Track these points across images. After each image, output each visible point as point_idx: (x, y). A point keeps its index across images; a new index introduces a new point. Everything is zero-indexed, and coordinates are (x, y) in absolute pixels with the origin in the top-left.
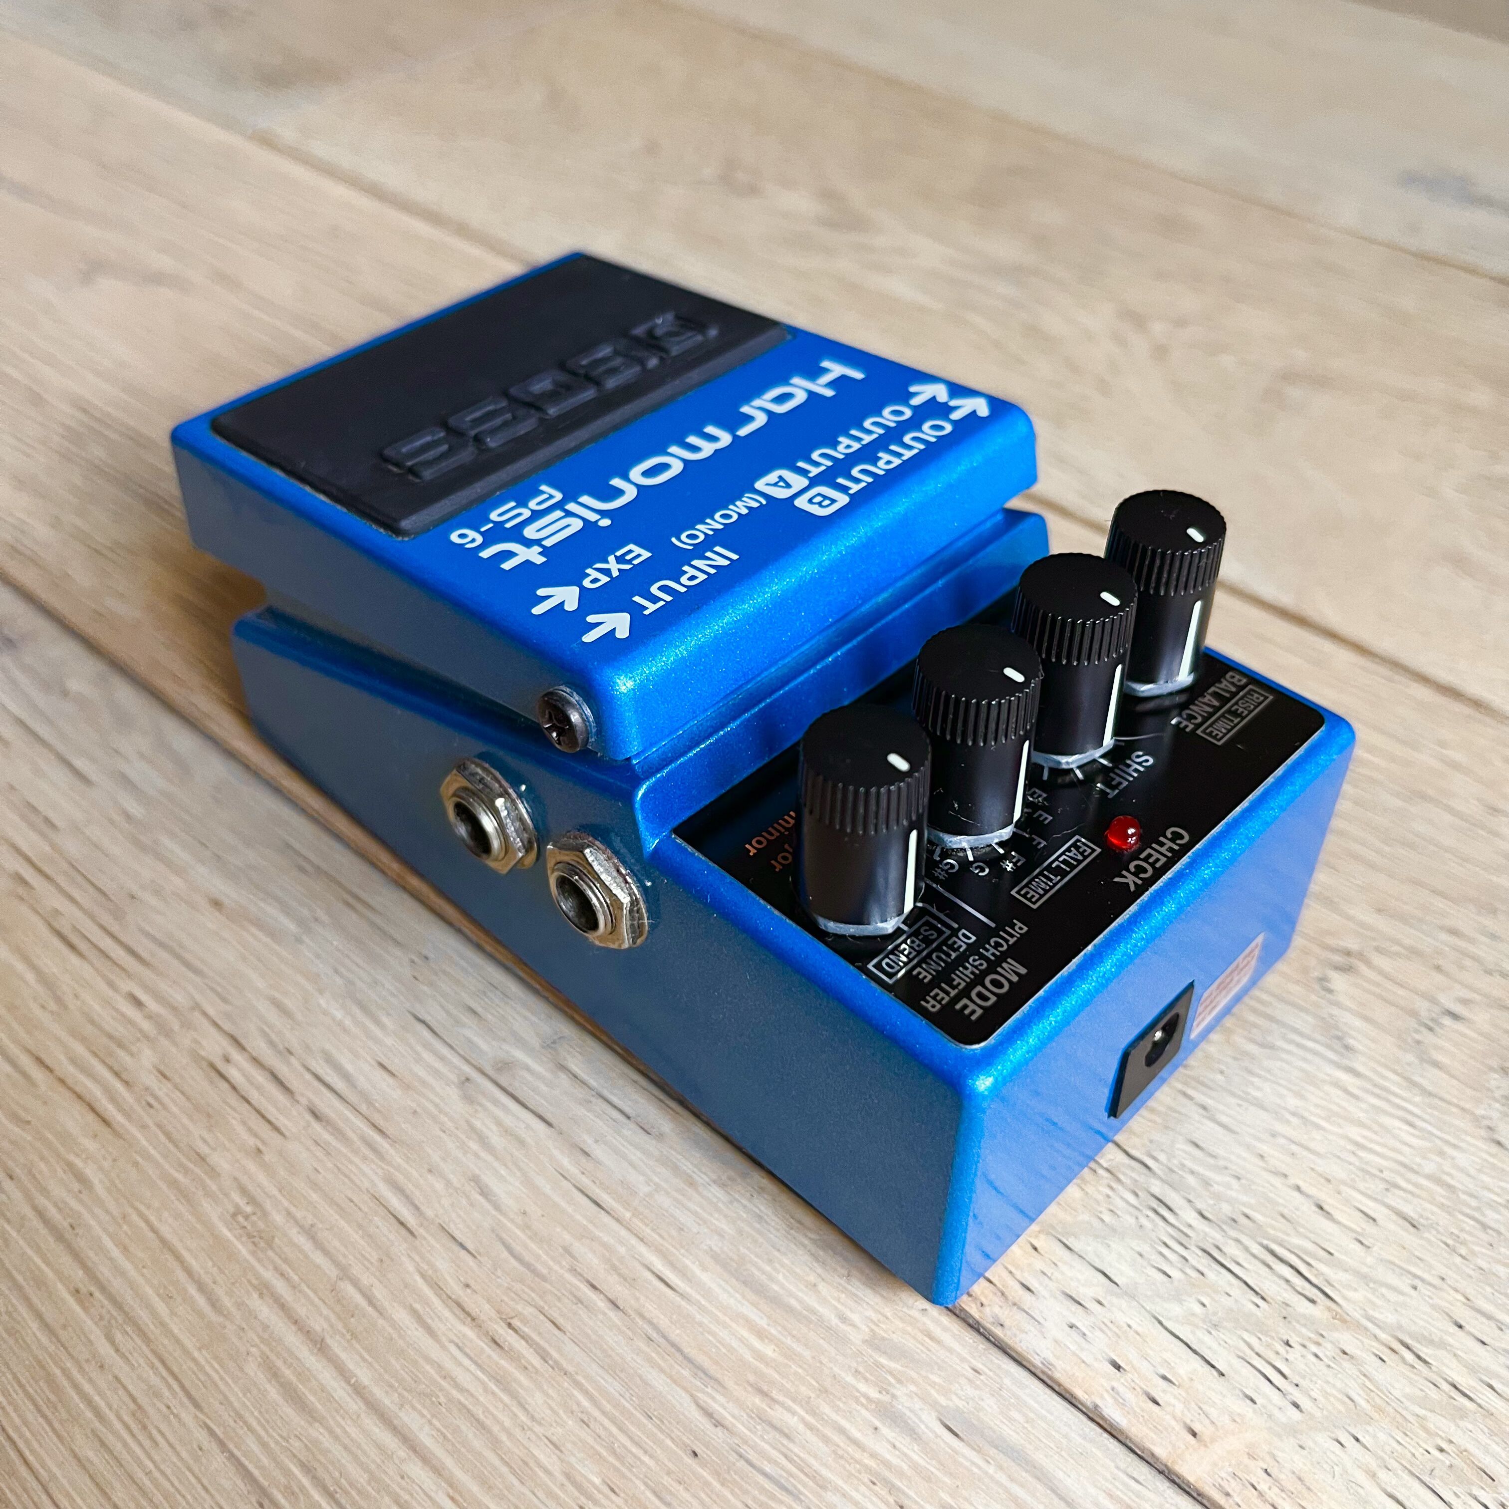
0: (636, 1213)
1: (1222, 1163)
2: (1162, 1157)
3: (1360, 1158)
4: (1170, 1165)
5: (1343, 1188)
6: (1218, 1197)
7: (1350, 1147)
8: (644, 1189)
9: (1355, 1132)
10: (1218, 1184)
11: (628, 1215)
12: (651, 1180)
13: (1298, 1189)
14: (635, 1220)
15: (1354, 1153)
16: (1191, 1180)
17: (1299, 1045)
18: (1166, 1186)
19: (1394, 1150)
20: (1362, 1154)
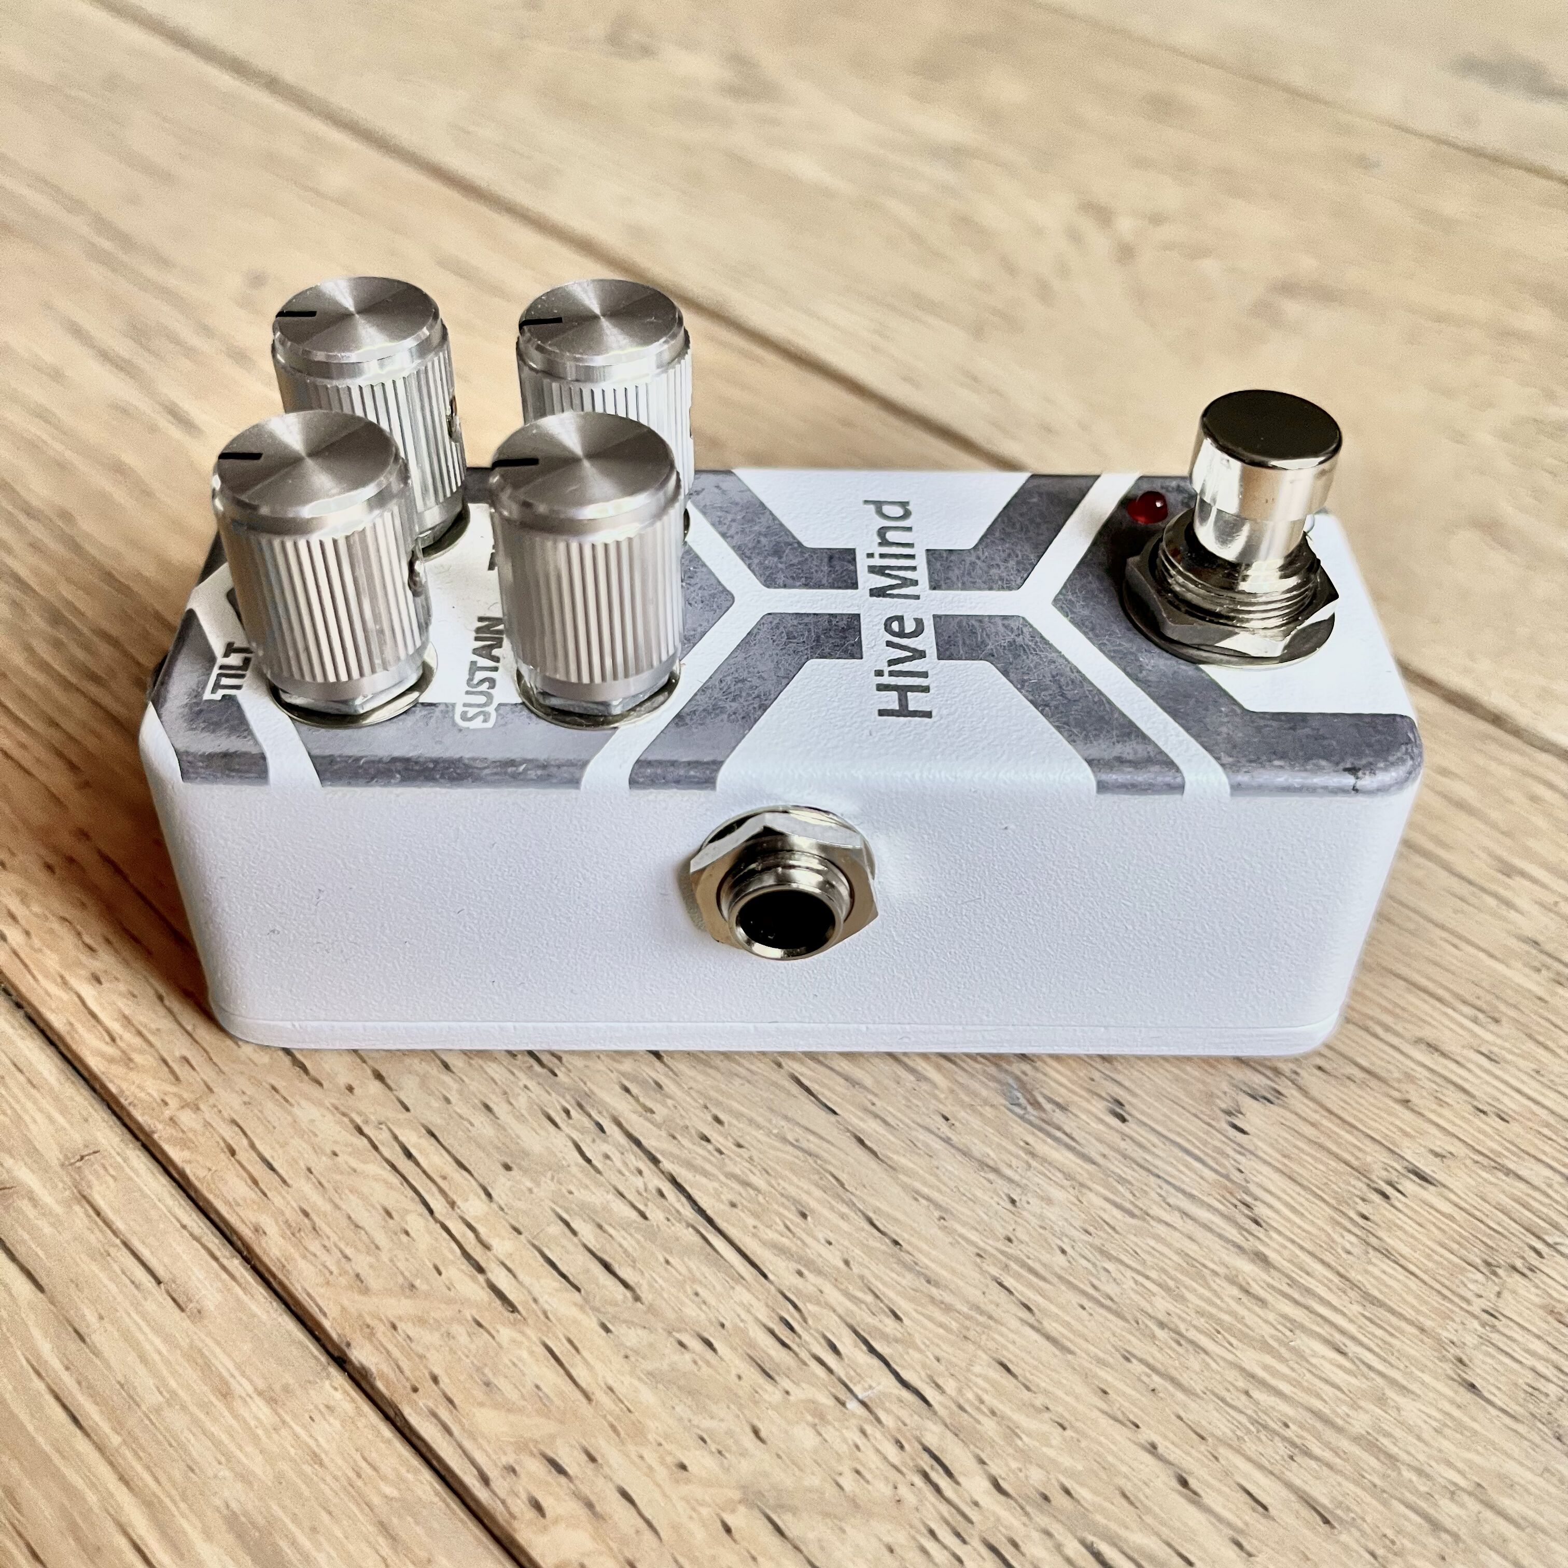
0: (131, 1439)
1: (1039, 1401)
2: (950, 1386)
3: (1257, 1403)
4: (961, 1401)
5: (1223, 1451)
6: (1026, 1456)
7: (1241, 1383)
8: (152, 1398)
9: (1251, 1359)
10: (1029, 1435)
11: (116, 1440)
12: (166, 1385)
13: (1153, 1448)
14: (124, 1447)
15: (1247, 1393)
16: (989, 1426)
17: (1185, 1214)
18: (949, 1435)
19: (1308, 1391)
20: (1258, 1395)
